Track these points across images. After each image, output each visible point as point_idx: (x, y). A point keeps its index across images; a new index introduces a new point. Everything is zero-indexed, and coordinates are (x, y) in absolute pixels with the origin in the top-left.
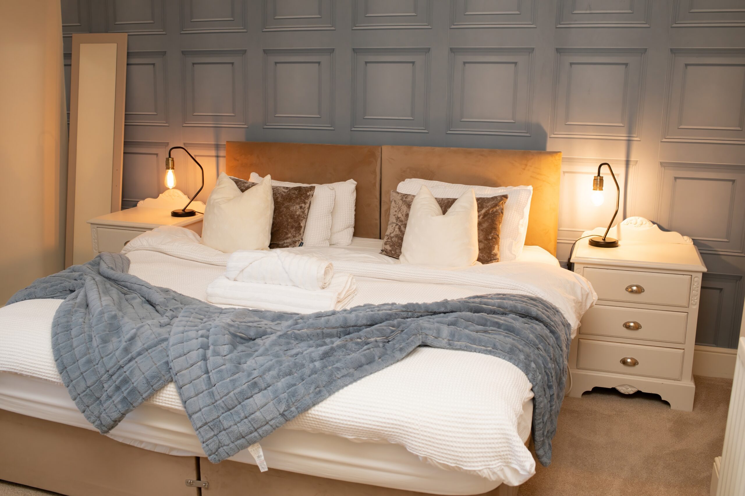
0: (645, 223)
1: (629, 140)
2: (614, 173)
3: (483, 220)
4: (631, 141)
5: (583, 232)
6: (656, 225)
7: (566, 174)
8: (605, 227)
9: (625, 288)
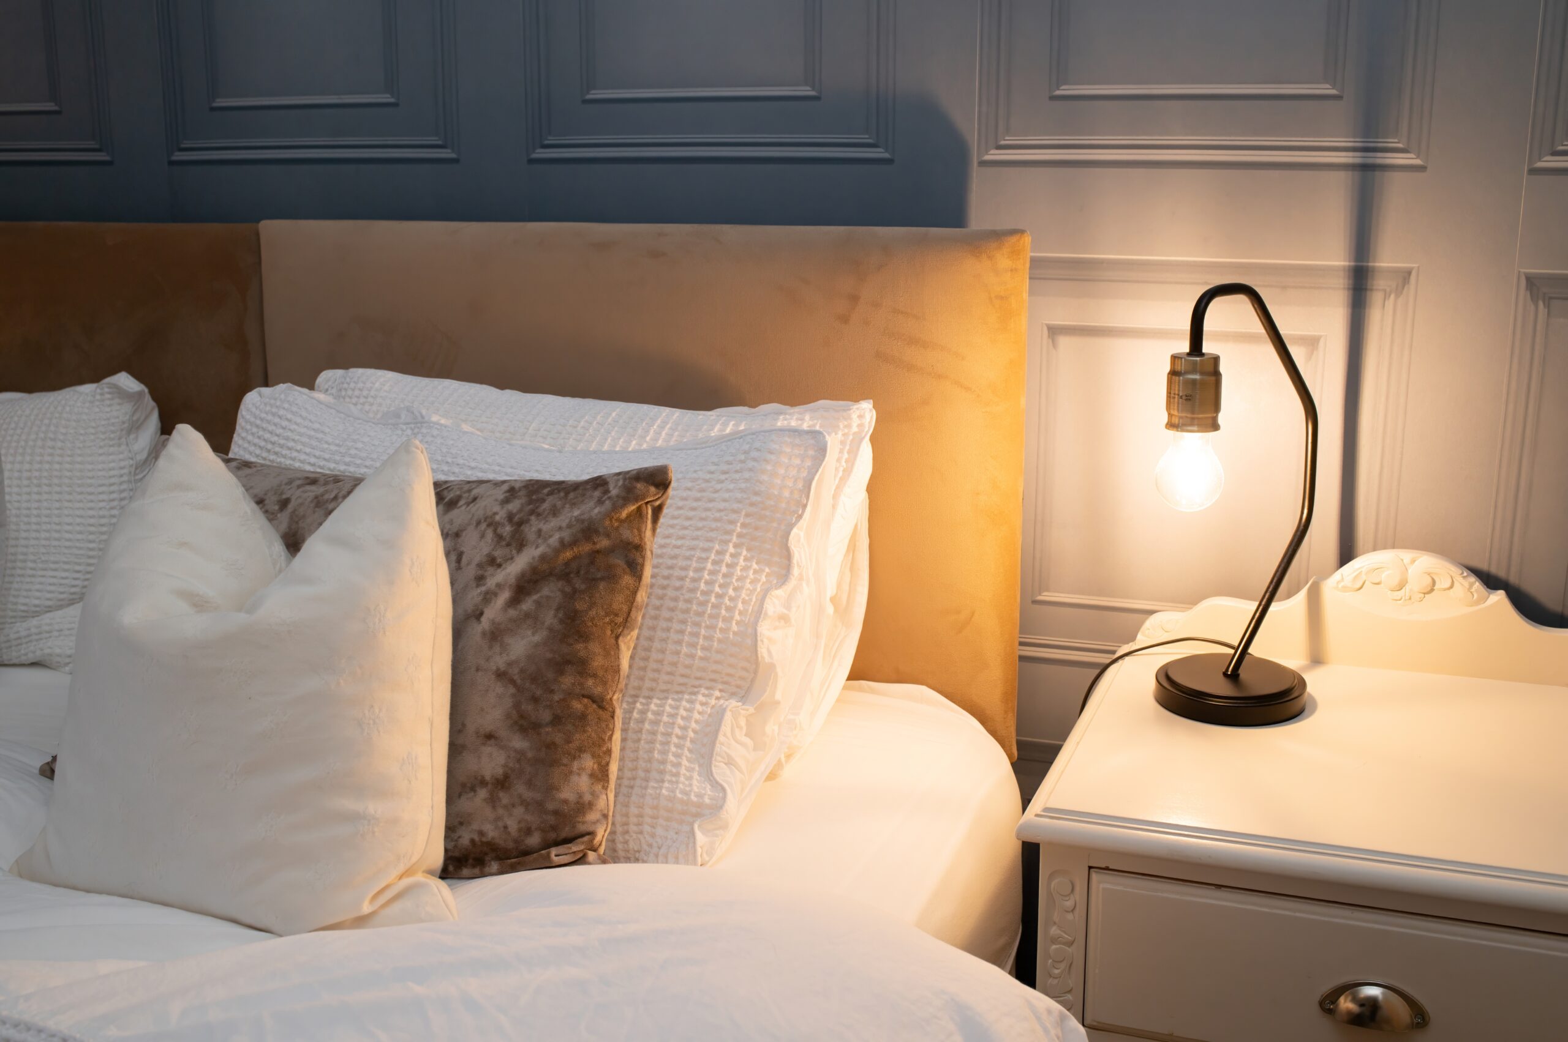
0: (1448, 584)
1: (1366, 171)
2: (1283, 331)
3: (512, 613)
4: (1377, 173)
5: (1152, 612)
6: (1499, 596)
7: (1064, 341)
8: (1251, 598)
9: (1317, 997)
